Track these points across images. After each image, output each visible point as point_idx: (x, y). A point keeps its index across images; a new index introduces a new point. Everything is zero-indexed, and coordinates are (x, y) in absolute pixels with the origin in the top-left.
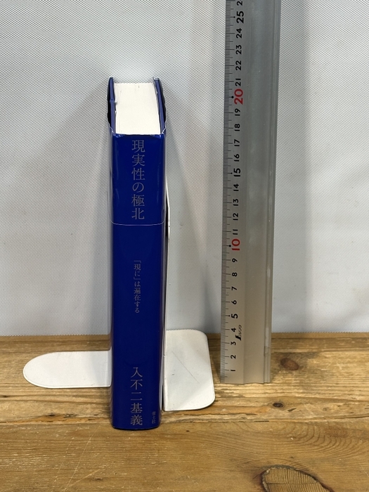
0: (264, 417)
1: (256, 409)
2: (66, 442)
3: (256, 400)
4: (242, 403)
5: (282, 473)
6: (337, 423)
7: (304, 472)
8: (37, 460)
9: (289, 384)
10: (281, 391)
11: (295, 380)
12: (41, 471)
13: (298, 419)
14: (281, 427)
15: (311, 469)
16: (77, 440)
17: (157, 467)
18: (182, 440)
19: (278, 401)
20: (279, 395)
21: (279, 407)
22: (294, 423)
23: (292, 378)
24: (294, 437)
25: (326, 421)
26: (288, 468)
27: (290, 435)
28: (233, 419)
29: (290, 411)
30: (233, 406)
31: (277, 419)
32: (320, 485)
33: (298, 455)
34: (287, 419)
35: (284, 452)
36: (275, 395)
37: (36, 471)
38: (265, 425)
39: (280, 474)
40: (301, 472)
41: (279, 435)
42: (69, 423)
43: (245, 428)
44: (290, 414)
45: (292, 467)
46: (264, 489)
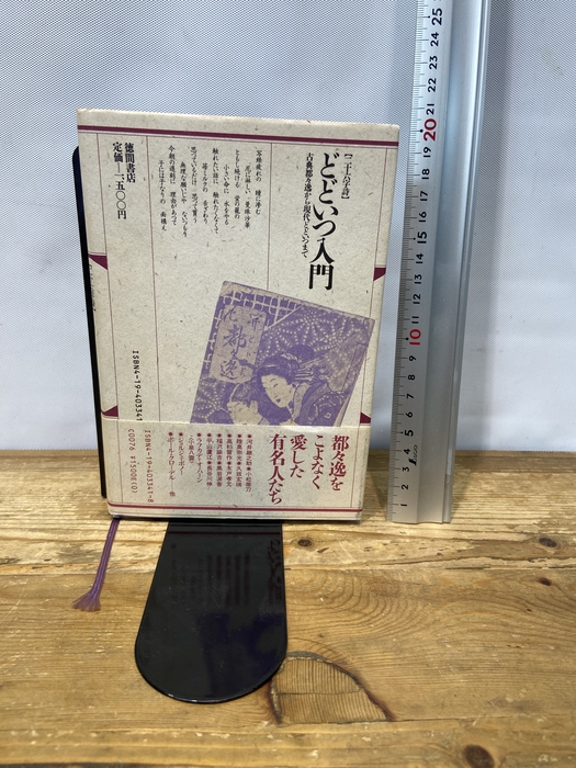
5: (304, 668)
6: (384, 572)
7: (339, 667)
13: (332, 565)
14: (307, 579)
15: (350, 660)
19: (305, 535)
20: (307, 528)
21: (306, 546)
22: (325, 571)
24: (325, 597)
25: (368, 568)
26: (315, 657)
27: (320, 593)
29: (320, 552)
31: (303, 566)
32: (364, 694)
33: (331, 630)
34: (316, 565)
36: (301, 529)
39: (301, 672)
40: (335, 666)
41: (304, 593)
42: (2, 574)
44: (320, 556)
45: (321, 657)
46: (272, 707)
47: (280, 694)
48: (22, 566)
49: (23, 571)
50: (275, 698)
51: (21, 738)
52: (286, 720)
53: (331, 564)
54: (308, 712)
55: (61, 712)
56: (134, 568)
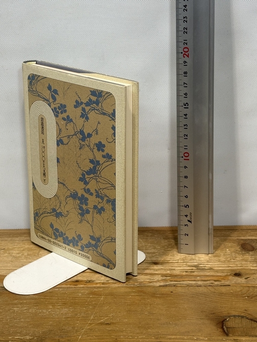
0: (227, 283)
1: (222, 277)
2: (86, 299)
3: (222, 271)
4: (212, 273)
5: (238, 320)
7: (254, 320)
8: (65, 310)
9: (246, 261)
10: (241, 265)
11: (251, 258)
12: (68, 318)
14: (238, 290)
16: (94, 298)
17: (149, 316)
18: (167, 298)
19: (238, 272)
20: (239, 268)
21: (238, 276)
22: (248, 286)
23: (249, 256)
24: (248, 297)
26: (242, 317)
27: (245, 295)
28: (205, 284)
29: (246, 278)
30: (205, 276)
31: (237, 284)
33: (250, 308)
34: (243, 284)
35: (240, 306)
36: (236, 268)
37: (64, 318)
38: (228, 288)
39: (237, 321)
40: (252, 320)
41: (237, 295)
42: (89, 286)
43: (213, 290)
44: (246, 280)
45: (245, 317)
46: (224, 331)
47: (227, 328)
48: (97, 283)
49: (98, 285)
50: (225, 329)
51: (125, 338)
52: (230, 335)
53: (251, 283)
54: (240, 333)
55: (138, 331)
56: (151, 284)
